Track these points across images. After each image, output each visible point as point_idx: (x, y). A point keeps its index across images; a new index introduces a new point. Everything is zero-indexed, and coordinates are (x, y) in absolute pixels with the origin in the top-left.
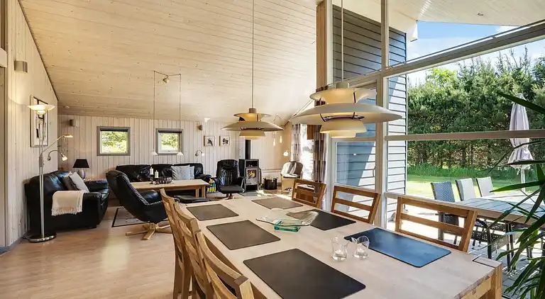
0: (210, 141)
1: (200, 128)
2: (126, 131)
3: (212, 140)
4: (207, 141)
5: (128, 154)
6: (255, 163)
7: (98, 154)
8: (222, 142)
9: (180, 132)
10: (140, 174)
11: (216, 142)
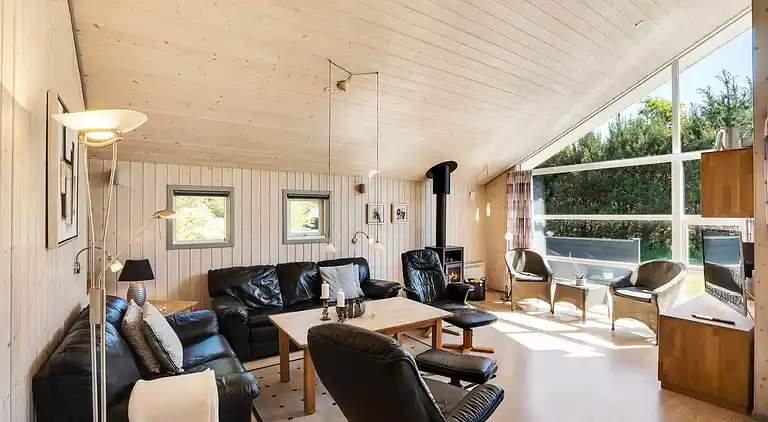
0: (377, 215)
1: (360, 189)
2: (225, 194)
3: (381, 212)
4: (371, 214)
5: (230, 243)
6: (457, 255)
7: (170, 246)
8: (395, 216)
9: (324, 198)
10: (260, 286)
11: (385, 214)
